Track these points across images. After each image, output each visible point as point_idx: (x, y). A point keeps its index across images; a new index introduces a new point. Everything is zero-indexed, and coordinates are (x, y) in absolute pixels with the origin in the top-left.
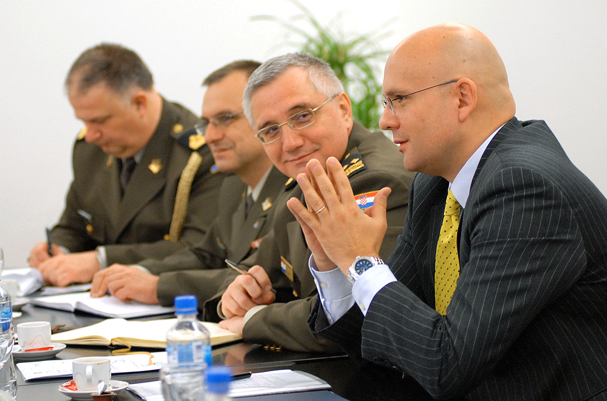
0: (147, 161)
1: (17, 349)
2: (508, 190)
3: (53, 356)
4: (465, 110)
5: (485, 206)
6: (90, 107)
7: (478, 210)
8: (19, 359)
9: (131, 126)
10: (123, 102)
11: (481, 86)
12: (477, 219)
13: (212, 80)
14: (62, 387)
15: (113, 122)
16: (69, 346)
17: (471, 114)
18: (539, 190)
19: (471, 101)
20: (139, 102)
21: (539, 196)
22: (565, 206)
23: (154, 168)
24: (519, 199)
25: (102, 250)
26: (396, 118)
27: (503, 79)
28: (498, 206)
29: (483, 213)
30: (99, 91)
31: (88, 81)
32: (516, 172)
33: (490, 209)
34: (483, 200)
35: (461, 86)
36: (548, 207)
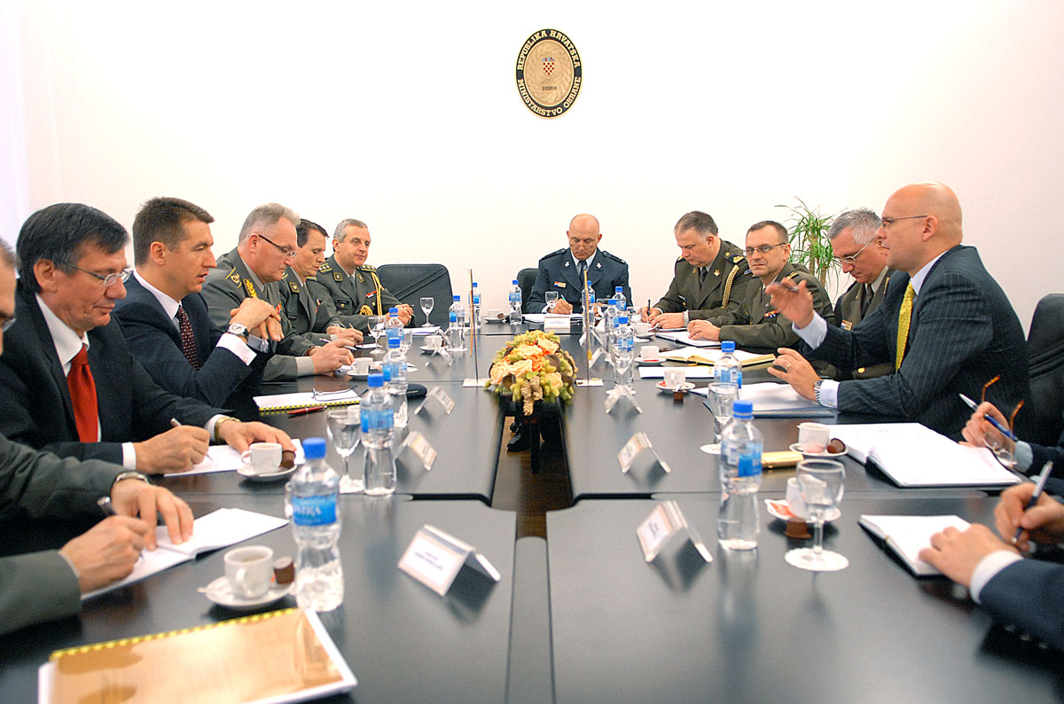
0: (713, 270)
1: (640, 360)
2: (948, 287)
3: (659, 365)
4: (927, 235)
5: (932, 296)
6: (685, 240)
7: (927, 298)
8: (641, 365)
9: (703, 251)
10: (702, 239)
11: (942, 222)
12: (925, 304)
13: (753, 229)
14: (658, 384)
15: (696, 248)
16: (668, 360)
17: (930, 237)
18: (969, 289)
19: (932, 230)
20: (710, 240)
21: (967, 293)
22: (984, 300)
23: (717, 274)
24: (955, 294)
25: (686, 313)
26: (885, 233)
27: (959, 220)
28: (939, 297)
29: (930, 300)
30: (691, 232)
31: (686, 227)
32: (955, 276)
33: (934, 298)
34: (931, 291)
35: (928, 220)
36: (973, 301)
